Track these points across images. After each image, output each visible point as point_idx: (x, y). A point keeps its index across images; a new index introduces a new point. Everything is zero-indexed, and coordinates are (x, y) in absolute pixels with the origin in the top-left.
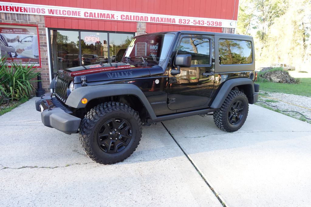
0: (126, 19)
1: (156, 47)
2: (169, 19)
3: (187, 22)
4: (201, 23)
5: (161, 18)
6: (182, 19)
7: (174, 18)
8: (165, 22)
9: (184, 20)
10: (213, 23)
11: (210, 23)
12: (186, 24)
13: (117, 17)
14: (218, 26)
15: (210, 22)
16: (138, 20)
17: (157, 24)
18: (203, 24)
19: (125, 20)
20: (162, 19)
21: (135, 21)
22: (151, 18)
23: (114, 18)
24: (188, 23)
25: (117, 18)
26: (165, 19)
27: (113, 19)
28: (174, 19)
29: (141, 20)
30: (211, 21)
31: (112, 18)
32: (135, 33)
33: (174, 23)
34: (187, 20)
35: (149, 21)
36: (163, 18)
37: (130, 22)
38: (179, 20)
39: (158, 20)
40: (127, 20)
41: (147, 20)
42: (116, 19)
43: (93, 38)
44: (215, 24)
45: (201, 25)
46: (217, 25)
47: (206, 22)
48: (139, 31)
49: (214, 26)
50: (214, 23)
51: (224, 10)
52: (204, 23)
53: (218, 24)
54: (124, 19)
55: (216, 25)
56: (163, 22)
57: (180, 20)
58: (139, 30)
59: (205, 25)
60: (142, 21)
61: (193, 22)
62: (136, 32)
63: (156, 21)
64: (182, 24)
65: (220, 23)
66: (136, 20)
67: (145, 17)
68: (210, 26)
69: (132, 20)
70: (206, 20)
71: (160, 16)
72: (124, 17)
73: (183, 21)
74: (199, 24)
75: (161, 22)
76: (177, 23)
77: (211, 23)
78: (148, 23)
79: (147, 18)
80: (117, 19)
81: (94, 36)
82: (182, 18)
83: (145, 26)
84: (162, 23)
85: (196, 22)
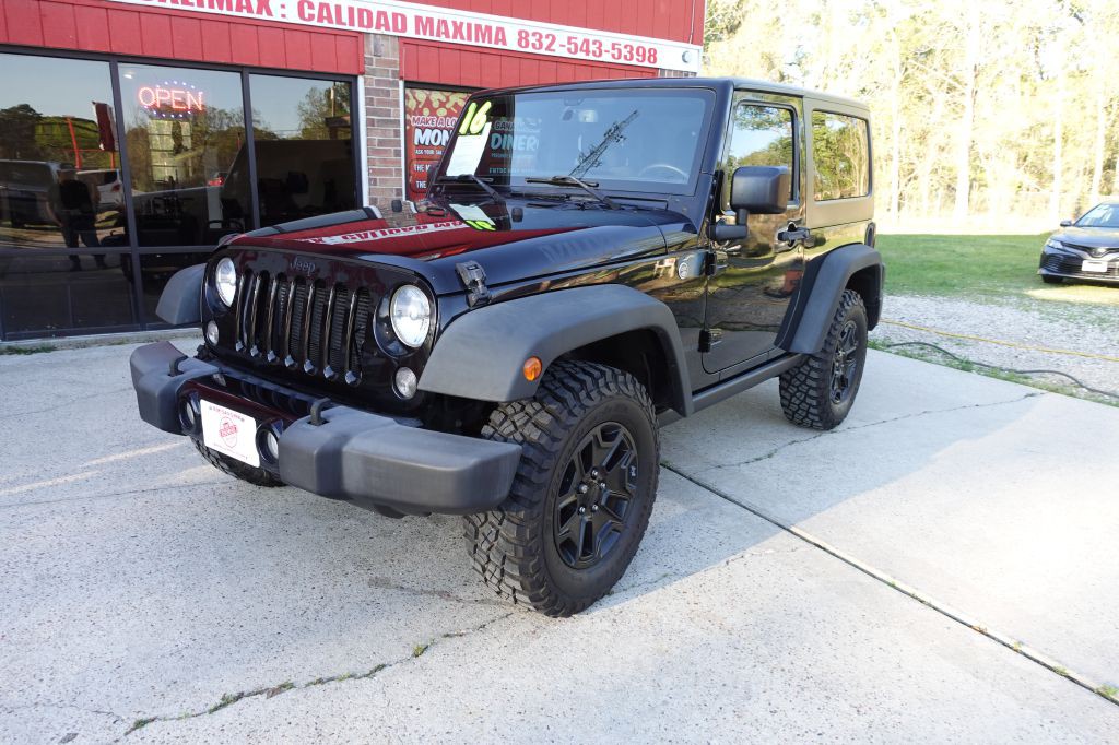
0: (321, 19)
1: (437, 135)
2: (483, 28)
3: (546, 42)
4: (592, 48)
5: (454, 23)
6: (531, 31)
7: (501, 25)
8: (469, 38)
9: (534, 34)
10: (630, 52)
11: (620, 51)
12: (543, 52)
13: (283, 6)
14: (646, 64)
15: (622, 47)
16: (370, 26)
17: (439, 46)
18: (600, 55)
19: (314, 23)
20: (458, 29)
21: (356, 28)
22: (418, 19)
23: (269, 13)
24: (548, 48)
25: (283, 11)
26: (469, 26)
27: (264, 16)
28: (500, 30)
29: (378, 27)
30: (623, 43)
31: (259, 11)
32: (356, 77)
33: (500, 46)
34: (547, 37)
35: (410, 33)
36: (462, 24)
37: (335, 33)
38: (520, 33)
39: (443, 30)
40: (325, 24)
41: (404, 29)
42: (277, 17)
43: (176, 95)
44: (635, 56)
45: (591, 57)
46: (643, 60)
47: (610, 48)
48: (373, 72)
49: (634, 62)
50: (634, 52)
51: (663, 7)
52: (603, 48)
53: (647, 55)
54: (311, 17)
55: (641, 58)
56: (462, 38)
57: (524, 35)
58: (374, 67)
59: (606, 58)
60: (383, 31)
61: (565, 42)
62: (363, 74)
63: (438, 35)
64: (530, 49)
65: (653, 54)
66: (361, 25)
67: (395, 16)
68: (622, 61)
69: (344, 24)
70: (607, 38)
71: (451, 15)
72: (311, 12)
73: (532, 40)
74: (587, 52)
75: (455, 37)
76: (512, 44)
77: (625, 52)
78: (406, 42)
79: (404, 18)
80: (283, 16)
81: (179, 87)
82: (532, 26)
83: (394, 49)
84: (458, 41)
85: (576, 45)
